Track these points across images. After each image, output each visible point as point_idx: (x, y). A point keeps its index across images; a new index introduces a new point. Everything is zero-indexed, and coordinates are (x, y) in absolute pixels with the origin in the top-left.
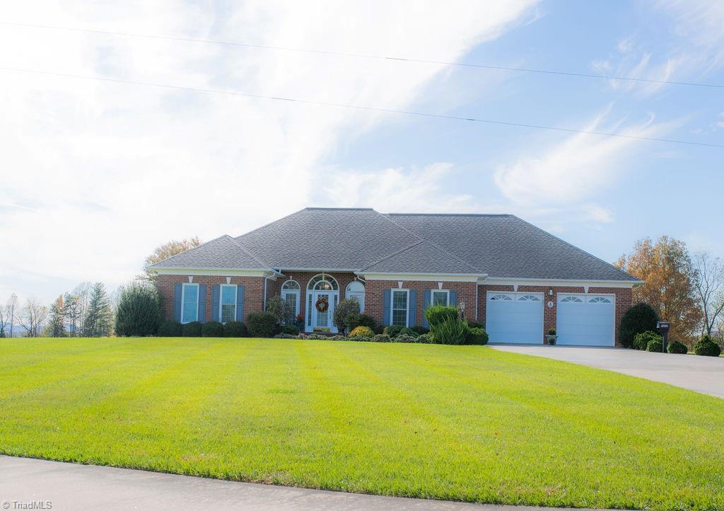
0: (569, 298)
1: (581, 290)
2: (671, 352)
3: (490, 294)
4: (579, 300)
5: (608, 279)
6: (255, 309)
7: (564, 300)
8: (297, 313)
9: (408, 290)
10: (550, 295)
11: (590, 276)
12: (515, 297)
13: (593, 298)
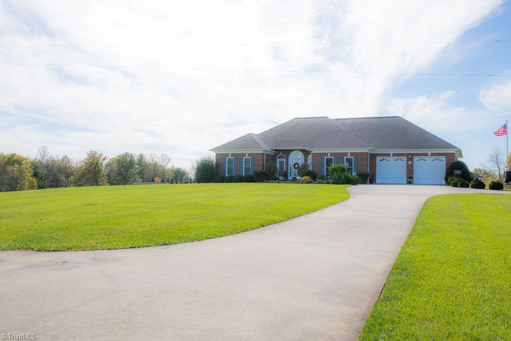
0: (421, 159)
1: (426, 155)
2: (461, 187)
3: (378, 159)
4: (426, 160)
5: (441, 148)
6: (259, 169)
7: (418, 160)
8: (285, 170)
9: (333, 157)
10: (410, 157)
11: (431, 147)
12: (391, 159)
13: (434, 158)
